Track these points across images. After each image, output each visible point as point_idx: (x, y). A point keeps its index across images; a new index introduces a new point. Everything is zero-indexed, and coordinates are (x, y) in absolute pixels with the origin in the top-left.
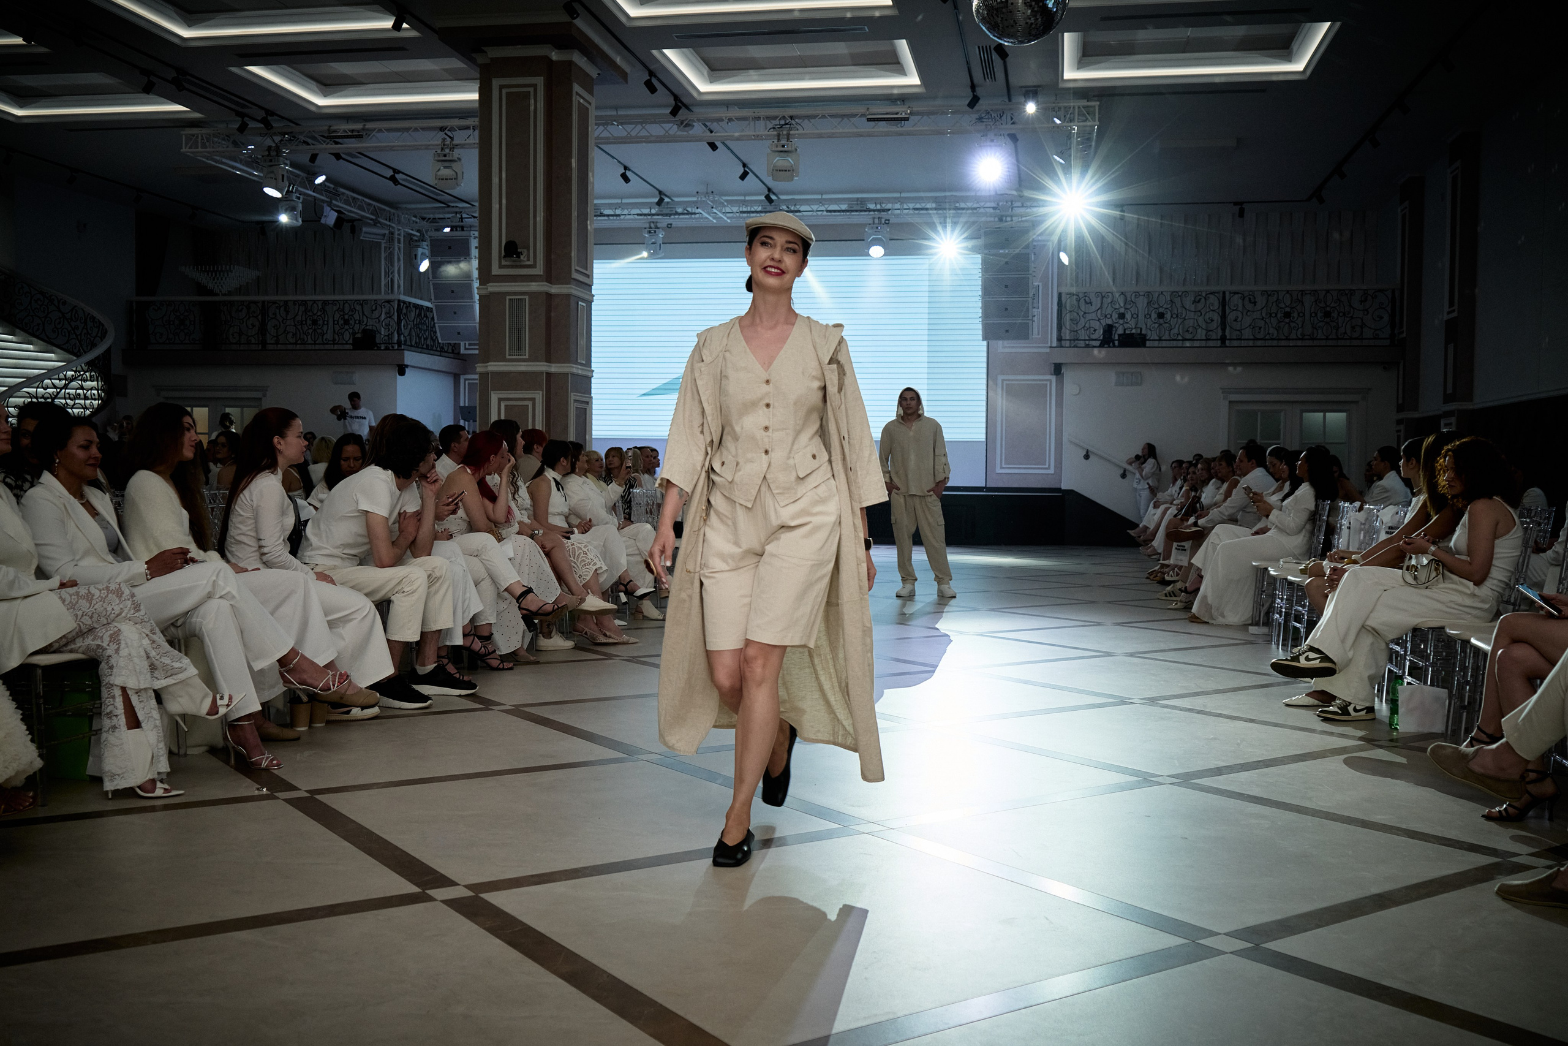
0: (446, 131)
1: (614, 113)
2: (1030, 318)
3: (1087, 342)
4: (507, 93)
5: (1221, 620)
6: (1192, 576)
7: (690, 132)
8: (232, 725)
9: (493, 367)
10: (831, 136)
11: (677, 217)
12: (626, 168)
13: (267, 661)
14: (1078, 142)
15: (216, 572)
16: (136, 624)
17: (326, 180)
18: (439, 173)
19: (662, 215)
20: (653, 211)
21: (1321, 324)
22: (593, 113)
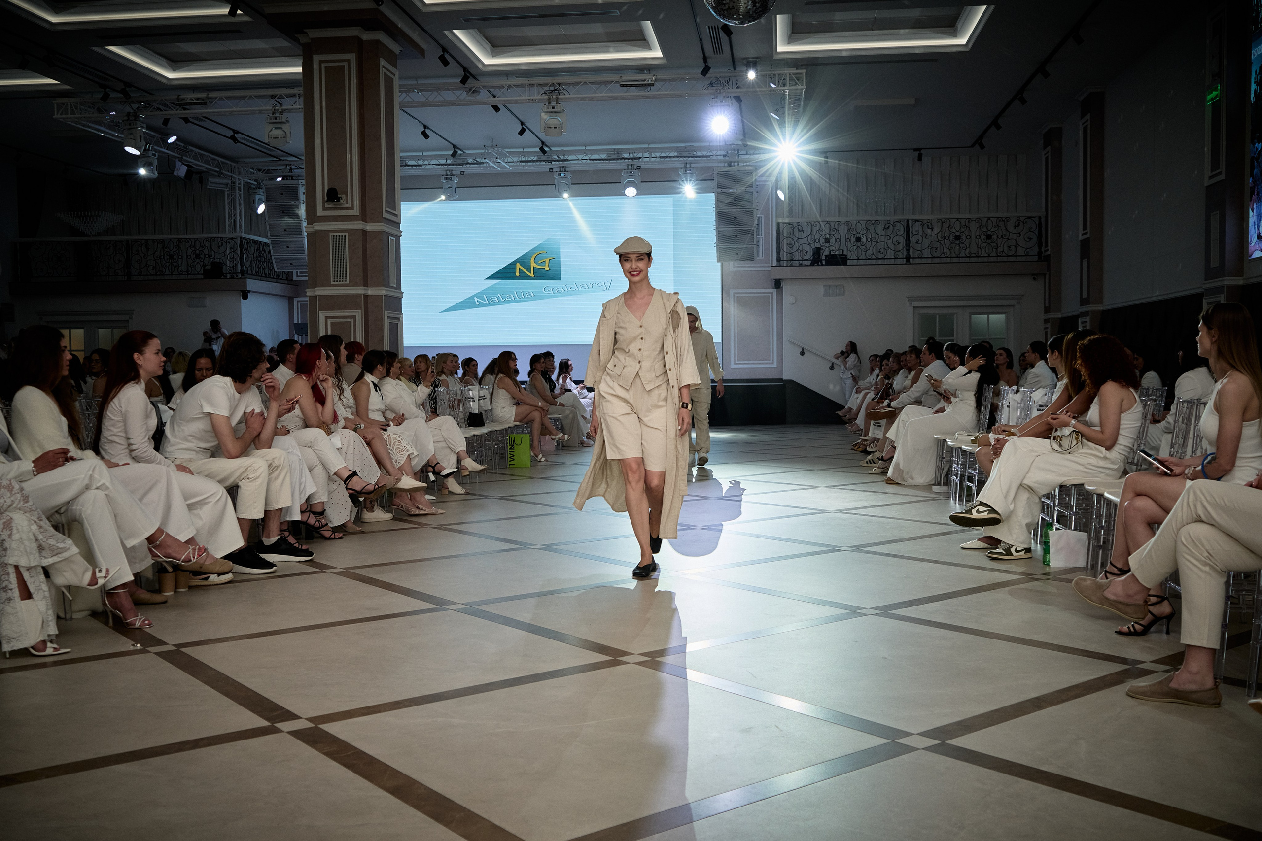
0: (276, 99)
1: (415, 82)
2: (755, 243)
3: (801, 262)
4: (326, 67)
5: (910, 482)
6: (887, 447)
7: (477, 97)
8: (109, 593)
9: (320, 291)
10: (591, 99)
11: (468, 166)
12: (425, 127)
13: (138, 540)
14: (789, 102)
15: (92, 468)
16: (25, 513)
17: (177, 140)
18: (271, 133)
19: (456, 164)
20: (449, 162)
21: (984, 245)
22: (396, 83)
